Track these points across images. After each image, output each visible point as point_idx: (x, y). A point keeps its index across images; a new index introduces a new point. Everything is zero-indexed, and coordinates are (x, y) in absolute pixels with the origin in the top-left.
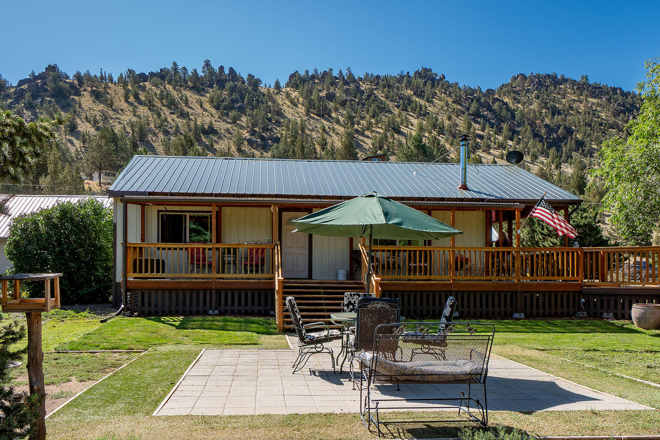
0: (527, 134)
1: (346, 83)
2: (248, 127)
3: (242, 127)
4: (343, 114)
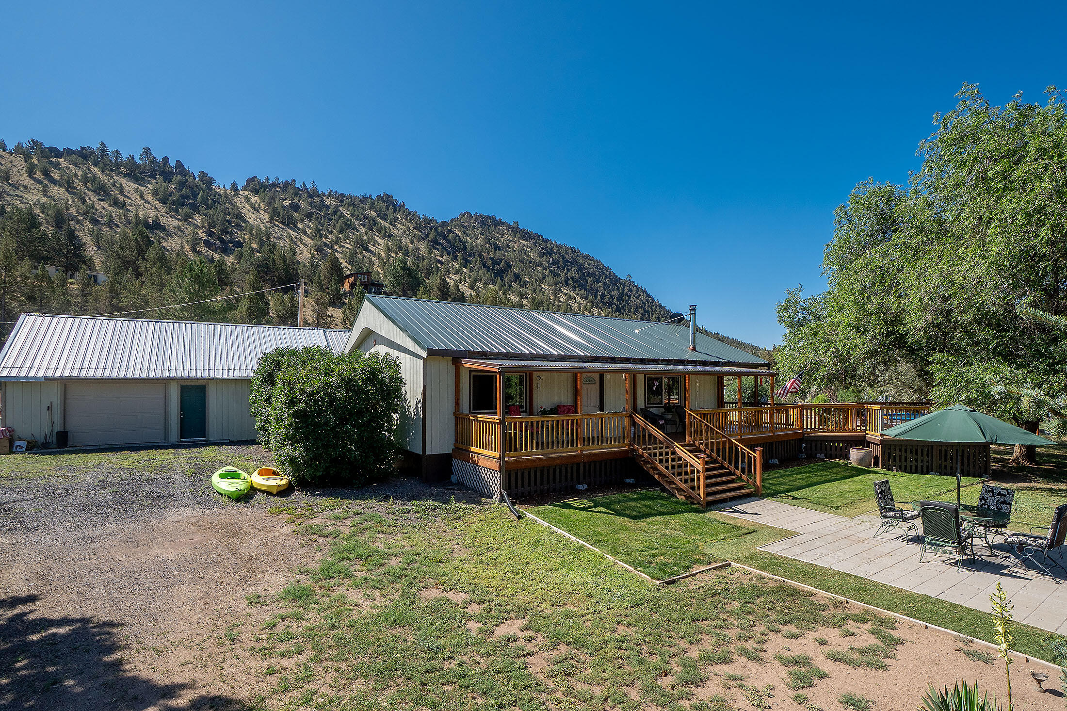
0: (478, 263)
1: (310, 196)
2: (205, 227)
3: (196, 227)
4: (310, 226)
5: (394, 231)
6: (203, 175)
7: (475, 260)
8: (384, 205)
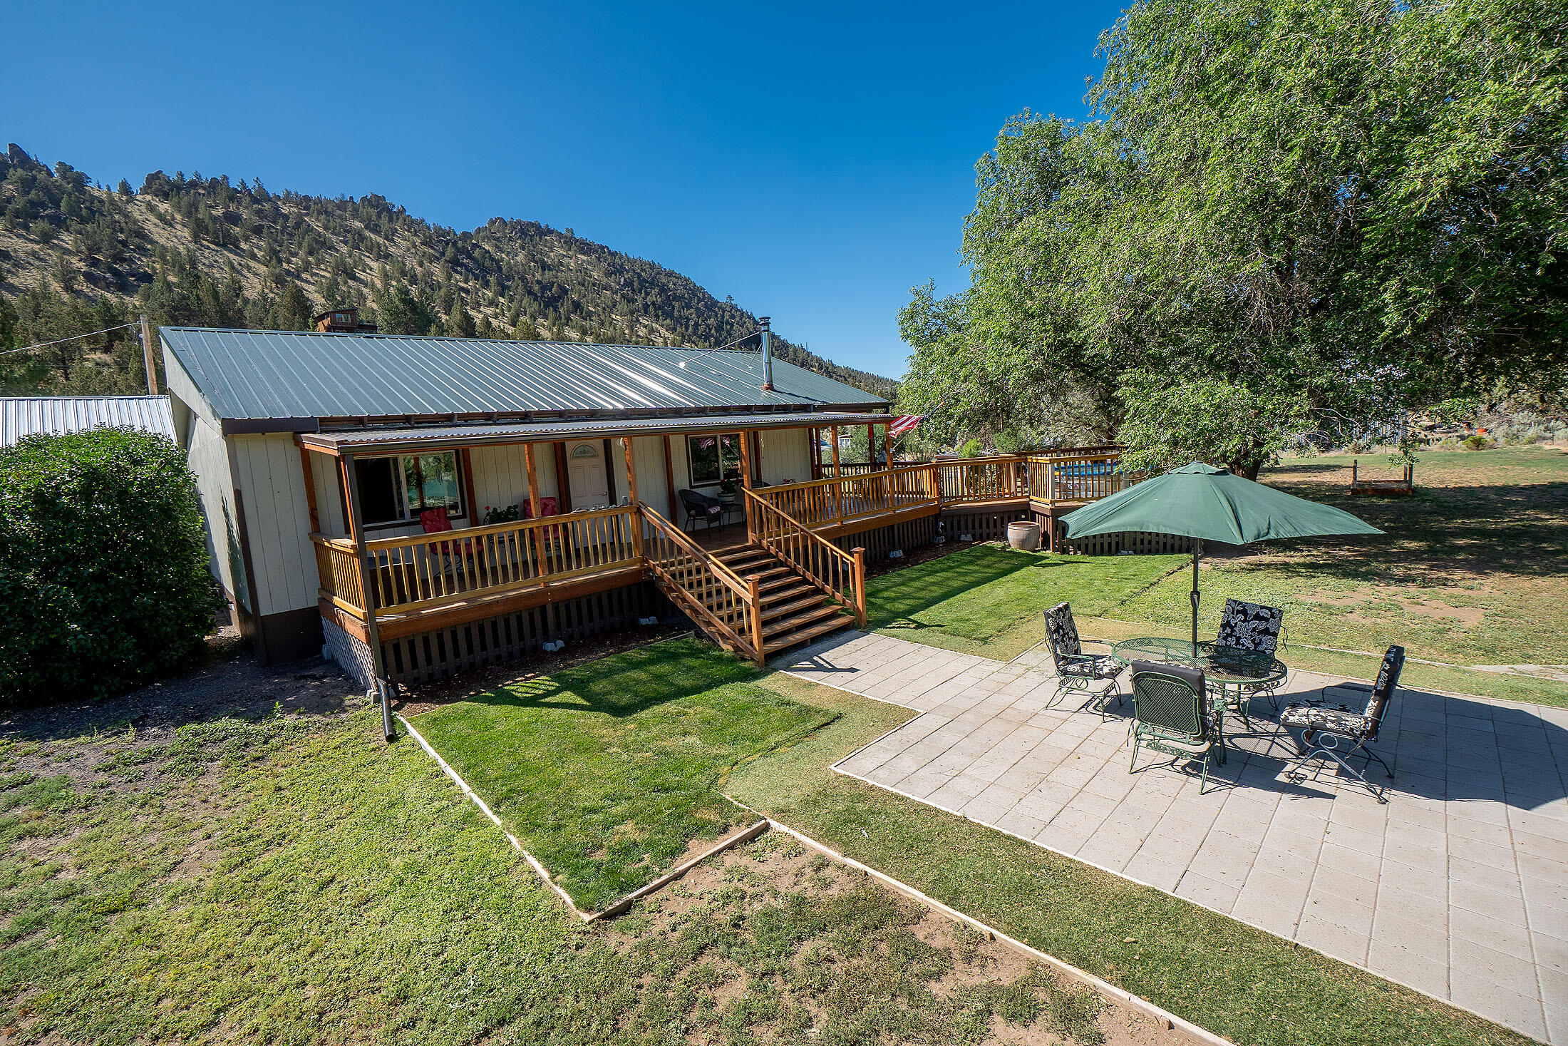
0: (520, 289)
1: (255, 201)
2: (81, 252)
3: (66, 251)
4: (260, 246)
5: (392, 250)
6: (65, 169)
7: (516, 285)
8: (373, 212)
